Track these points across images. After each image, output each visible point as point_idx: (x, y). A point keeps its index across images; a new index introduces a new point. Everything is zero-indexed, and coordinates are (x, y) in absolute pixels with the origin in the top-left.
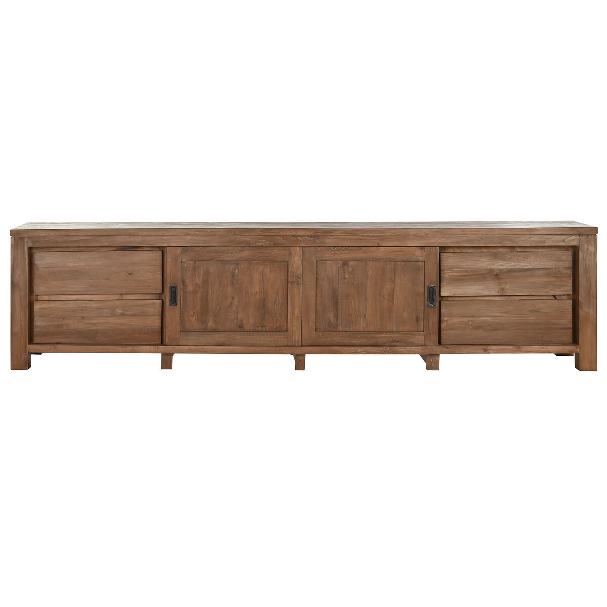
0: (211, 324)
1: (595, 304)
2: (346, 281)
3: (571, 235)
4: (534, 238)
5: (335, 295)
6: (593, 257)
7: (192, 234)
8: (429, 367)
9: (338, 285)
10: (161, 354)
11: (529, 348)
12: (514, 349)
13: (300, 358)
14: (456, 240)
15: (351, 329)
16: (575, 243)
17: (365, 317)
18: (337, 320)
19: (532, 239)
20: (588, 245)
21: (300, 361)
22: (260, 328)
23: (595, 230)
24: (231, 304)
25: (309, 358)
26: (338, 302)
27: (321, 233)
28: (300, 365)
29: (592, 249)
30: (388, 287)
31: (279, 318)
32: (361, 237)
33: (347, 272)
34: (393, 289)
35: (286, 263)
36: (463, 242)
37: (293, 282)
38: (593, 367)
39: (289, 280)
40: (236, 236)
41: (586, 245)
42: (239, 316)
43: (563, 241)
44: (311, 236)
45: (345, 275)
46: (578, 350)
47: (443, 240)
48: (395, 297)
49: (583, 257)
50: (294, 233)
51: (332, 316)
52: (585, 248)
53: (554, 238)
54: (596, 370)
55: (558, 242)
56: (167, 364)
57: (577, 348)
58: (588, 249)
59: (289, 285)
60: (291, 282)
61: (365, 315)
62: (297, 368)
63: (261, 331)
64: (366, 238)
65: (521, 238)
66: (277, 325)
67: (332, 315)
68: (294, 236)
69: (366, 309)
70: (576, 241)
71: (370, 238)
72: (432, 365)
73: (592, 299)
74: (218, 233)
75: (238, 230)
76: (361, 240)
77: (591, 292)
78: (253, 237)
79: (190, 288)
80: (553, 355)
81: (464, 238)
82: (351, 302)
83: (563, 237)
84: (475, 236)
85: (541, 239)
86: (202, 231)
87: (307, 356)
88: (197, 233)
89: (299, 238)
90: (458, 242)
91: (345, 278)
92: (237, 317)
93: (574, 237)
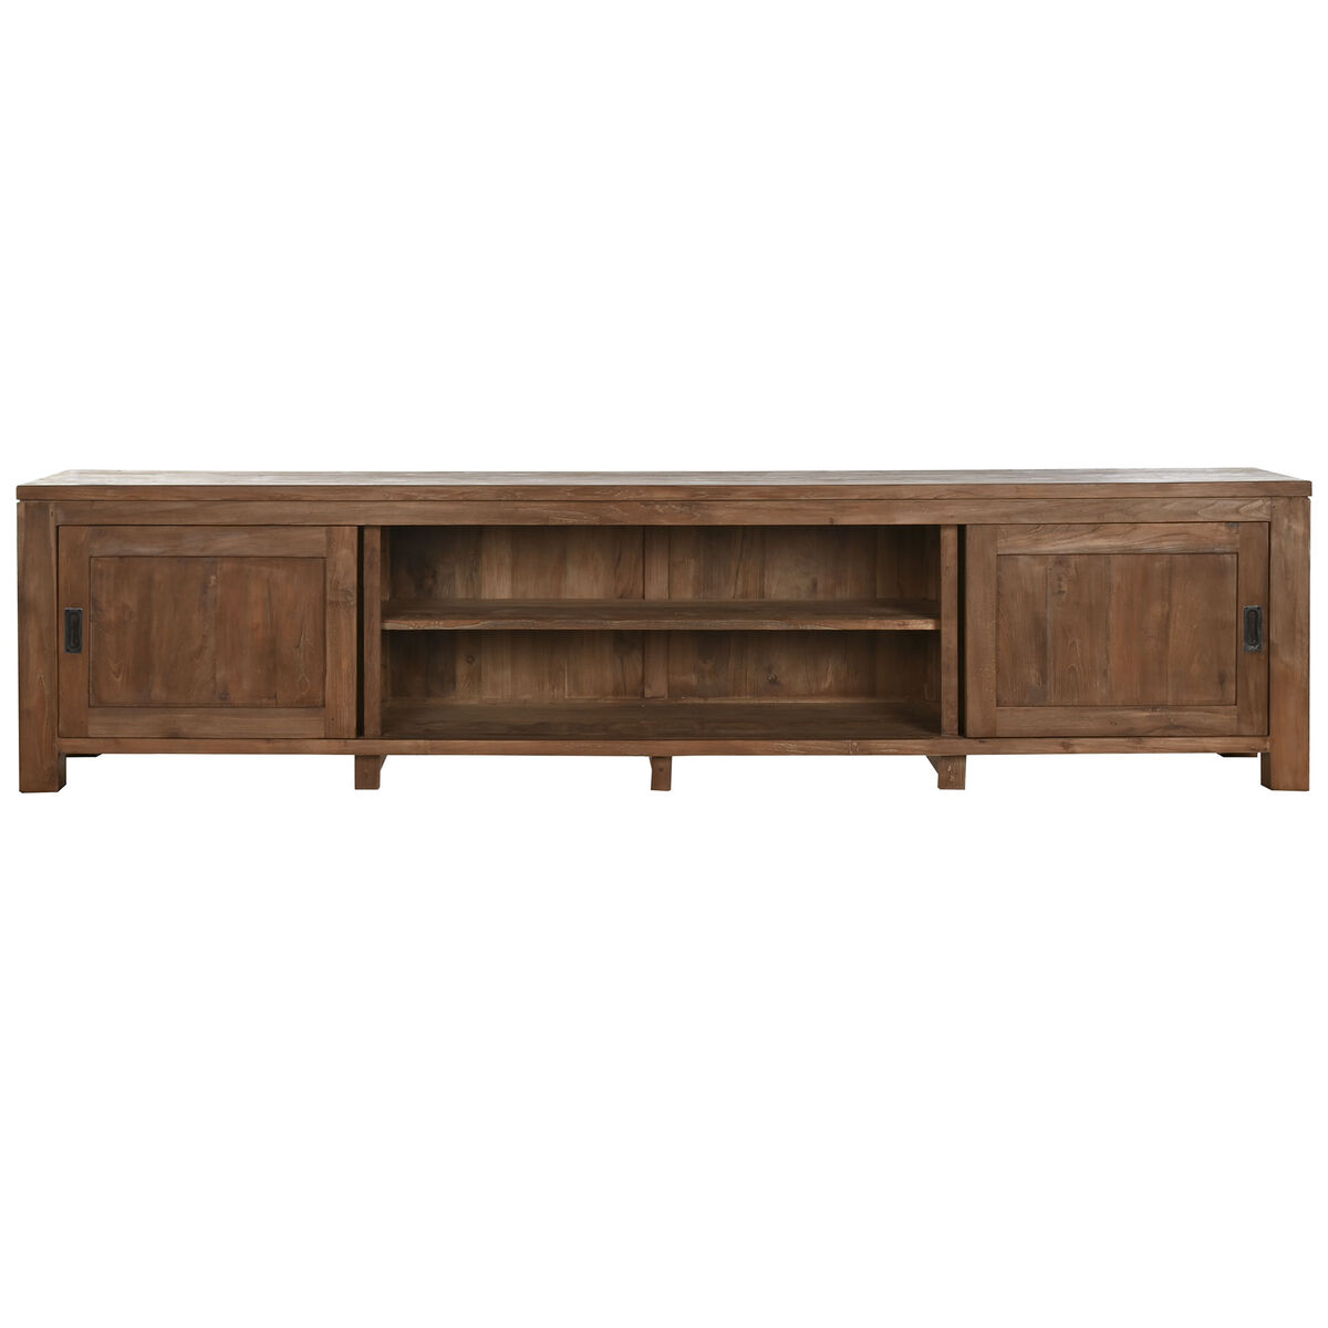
0: (158, 693)
1: (1306, 646)
2: (1064, 597)
3: (1252, 498)
4: (1173, 506)
5: (1038, 626)
6: (1301, 546)
7: (420, 498)
8: (944, 784)
9: (1046, 607)
10: (353, 757)
11: (1161, 742)
12: (1129, 744)
13: (661, 764)
14: (1001, 510)
15: (1076, 700)
16: (1263, 515)
17: (1105, 673)
18: (1044, 682)
19: (1168, 507)
20: (1289, 521)
21: (661, 770)
22: (265, 701)
23: (1304, 489)
24: (202, 648)
25: (681, 765)
26: (1044, 644)
27: (704, 495)
28: (661, 780)
29: (1298, 528)
30: (1157, 609)
31: (308, 680)
32: (793, 505)
33: (1064, 579)
34: (1168, 616)
35: (321, 561)
36: (1018, 513)
37: (337, 603)
38: (1301, 783)
39: (328, 597)
40: (516, 504)
41: (1286, 521)
42: (218, 676)
43: (1237, 511)
44: (682, 502)
45: (1060, 586)
46: (1268, 745)
47: (974, 510)
48: (1172, 630)
49: (1281, 546)
50: (644, 496)
51: (1032, 674)
52: (1285, 527)
53: (1216, 505)
54: (1306, 788)
55: (1226, 513)
56: (367, 778)
57: (1265, 741)
58: (1289, 528)
59: (329, 610)
60: (332, 603)
61: (1106, 671)
62: (654, 787)
63: (268, 706)
64: (804, 506)
65: (1146, 506)
66: (304, 694)
67: (1033, 671)
68: (645, 502)
69: (1108, 658)
70: (1264, 511)
71: (813, 507)
72: (951, 778)
73: (1298, 637)
74: (477, 497)
75: (522, 490)
76: (792, 510)
77: (1297, 623)
78: (555, 505)
79: (111, 615)
80: (1215, 757)
81: (1021, 506)
82: (1074, 642)
83: (1236, 504)
84: (1043, 502)
85: (1186, 508)
86: (441, 492)
87: (676, 760)
88: (431, 497)
89: (658, 506)
90: (1007, 515)
91: (1061, 592)
92: (214, 678)
93: (1259, 503)
